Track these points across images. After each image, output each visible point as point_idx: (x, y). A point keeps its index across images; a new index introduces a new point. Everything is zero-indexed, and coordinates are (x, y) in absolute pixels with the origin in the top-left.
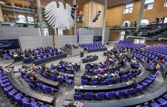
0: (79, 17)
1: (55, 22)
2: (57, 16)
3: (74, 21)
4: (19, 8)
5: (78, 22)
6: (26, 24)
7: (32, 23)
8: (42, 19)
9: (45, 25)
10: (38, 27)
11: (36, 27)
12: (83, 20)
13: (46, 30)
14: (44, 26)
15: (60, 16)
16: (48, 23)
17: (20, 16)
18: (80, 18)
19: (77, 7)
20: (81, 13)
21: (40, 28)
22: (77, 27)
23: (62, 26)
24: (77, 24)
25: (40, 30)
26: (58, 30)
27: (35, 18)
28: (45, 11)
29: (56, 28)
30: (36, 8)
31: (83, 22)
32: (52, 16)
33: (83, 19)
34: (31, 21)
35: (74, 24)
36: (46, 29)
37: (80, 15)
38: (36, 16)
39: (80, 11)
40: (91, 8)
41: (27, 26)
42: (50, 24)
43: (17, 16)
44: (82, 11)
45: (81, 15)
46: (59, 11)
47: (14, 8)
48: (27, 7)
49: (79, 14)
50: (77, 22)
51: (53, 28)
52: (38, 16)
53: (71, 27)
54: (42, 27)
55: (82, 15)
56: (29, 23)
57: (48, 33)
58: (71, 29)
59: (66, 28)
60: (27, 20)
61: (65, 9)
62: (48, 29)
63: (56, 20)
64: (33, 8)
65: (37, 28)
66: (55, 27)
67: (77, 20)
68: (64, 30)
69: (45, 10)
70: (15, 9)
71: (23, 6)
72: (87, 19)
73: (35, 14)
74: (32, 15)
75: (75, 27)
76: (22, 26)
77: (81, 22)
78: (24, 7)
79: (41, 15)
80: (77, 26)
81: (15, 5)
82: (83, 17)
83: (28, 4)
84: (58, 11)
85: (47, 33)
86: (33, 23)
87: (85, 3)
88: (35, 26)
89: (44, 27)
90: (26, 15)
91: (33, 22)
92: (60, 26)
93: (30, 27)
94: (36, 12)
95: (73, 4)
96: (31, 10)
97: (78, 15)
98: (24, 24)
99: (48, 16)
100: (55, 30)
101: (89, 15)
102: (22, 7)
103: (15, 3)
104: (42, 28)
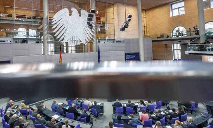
0: (99, 25)
1: (64, 33)
2: (68, 26)
3: (92, 31)
4: (20, 19)
5: (99, 32)
6: (26, 40)
7: (33, 38)
8: (48, 31)
9: (51, 39)
10: (41, 43)
11: (38, 42)
12: (106, 30)
13: (52, 46)
14: (50, 41)
15: (72, 26)
16: (55, 35)
17: (20, 30)
18: (101, 27)
19: (97, 12)
20: (102, 20)
21: (42, 44)
22: (96, 40)
23: (74, 39)
24: (97, 35)
25: (42, 46)
26: (69, 46)
27: (38, 30)
28: (53, 21)
29: (65, 43)
30: (42, 19)
31: (106, 32)
32: (61, 26)
33: (106, 28)
34: (33, 35)
35: (92, 36)
36: (52, 44)
37: (101, 23)
38: (40, 28)
39: (101, 18)
40: (118, 12)
41: (26, 42)
42: (58, 38)
43: (16, 30)
44: (105, 17)
45: (103, 22)
46: (72, 20)
47: (15, 20)
48: (31, 18)
49: (100, 21)
50: (96, 32)
51: (61, 42)
52: (42, 28)
53: (89, 40)
54: (46, 41)
55: (105, 22)
56: (30, 37)
57: (54, 51)
58: (88, 42)
59: (80, 41)
60: (28, 34)
61: (80, 16)
62: (54, 44)
63: (67, 32)
64: (38, 19)
65: (39, 44)
66: (64, 41)
67: (96, 29)
68: (77, 44)
69: (53, 19)
70: (16, 22)
71: (27, 16)
72: (113, 28)
73: (40, 26)
74: (35, 27)
75: (95, 40)
76: (19, 42)
77: (103, 32)
78: (27, 18)
79: (47, 27)
80: (97, 37)
81: (17, 17)
82: (106, 25)
83: (32, 14)
84: (69, 19)
85: (52, 50)
86: (35, 38)
87: (108, 6)
88: (36, 41)
89: (48, 42)
90: (28, 27)
91: (34, 36)
92: (72, 40)
93: (29, 42)
94: (41, 23)
95: (90, 9)
96: (35, 20)
97: (98, 23)
98: (23, 39)
99: (56, 27)
100: (65, 46)
101: (115, 22)
102: (25, 18)
103: (17, 15)
104: (46, 44)
